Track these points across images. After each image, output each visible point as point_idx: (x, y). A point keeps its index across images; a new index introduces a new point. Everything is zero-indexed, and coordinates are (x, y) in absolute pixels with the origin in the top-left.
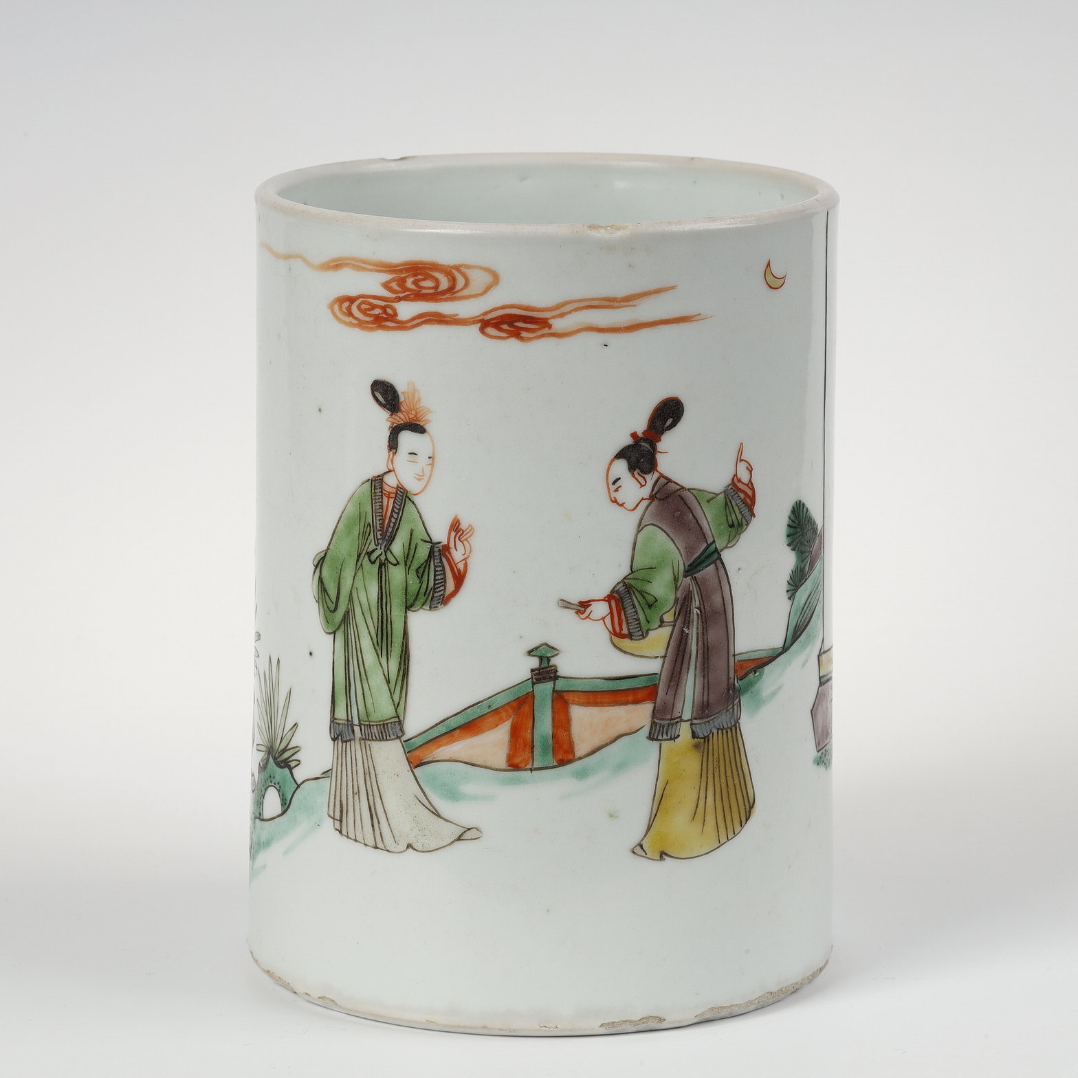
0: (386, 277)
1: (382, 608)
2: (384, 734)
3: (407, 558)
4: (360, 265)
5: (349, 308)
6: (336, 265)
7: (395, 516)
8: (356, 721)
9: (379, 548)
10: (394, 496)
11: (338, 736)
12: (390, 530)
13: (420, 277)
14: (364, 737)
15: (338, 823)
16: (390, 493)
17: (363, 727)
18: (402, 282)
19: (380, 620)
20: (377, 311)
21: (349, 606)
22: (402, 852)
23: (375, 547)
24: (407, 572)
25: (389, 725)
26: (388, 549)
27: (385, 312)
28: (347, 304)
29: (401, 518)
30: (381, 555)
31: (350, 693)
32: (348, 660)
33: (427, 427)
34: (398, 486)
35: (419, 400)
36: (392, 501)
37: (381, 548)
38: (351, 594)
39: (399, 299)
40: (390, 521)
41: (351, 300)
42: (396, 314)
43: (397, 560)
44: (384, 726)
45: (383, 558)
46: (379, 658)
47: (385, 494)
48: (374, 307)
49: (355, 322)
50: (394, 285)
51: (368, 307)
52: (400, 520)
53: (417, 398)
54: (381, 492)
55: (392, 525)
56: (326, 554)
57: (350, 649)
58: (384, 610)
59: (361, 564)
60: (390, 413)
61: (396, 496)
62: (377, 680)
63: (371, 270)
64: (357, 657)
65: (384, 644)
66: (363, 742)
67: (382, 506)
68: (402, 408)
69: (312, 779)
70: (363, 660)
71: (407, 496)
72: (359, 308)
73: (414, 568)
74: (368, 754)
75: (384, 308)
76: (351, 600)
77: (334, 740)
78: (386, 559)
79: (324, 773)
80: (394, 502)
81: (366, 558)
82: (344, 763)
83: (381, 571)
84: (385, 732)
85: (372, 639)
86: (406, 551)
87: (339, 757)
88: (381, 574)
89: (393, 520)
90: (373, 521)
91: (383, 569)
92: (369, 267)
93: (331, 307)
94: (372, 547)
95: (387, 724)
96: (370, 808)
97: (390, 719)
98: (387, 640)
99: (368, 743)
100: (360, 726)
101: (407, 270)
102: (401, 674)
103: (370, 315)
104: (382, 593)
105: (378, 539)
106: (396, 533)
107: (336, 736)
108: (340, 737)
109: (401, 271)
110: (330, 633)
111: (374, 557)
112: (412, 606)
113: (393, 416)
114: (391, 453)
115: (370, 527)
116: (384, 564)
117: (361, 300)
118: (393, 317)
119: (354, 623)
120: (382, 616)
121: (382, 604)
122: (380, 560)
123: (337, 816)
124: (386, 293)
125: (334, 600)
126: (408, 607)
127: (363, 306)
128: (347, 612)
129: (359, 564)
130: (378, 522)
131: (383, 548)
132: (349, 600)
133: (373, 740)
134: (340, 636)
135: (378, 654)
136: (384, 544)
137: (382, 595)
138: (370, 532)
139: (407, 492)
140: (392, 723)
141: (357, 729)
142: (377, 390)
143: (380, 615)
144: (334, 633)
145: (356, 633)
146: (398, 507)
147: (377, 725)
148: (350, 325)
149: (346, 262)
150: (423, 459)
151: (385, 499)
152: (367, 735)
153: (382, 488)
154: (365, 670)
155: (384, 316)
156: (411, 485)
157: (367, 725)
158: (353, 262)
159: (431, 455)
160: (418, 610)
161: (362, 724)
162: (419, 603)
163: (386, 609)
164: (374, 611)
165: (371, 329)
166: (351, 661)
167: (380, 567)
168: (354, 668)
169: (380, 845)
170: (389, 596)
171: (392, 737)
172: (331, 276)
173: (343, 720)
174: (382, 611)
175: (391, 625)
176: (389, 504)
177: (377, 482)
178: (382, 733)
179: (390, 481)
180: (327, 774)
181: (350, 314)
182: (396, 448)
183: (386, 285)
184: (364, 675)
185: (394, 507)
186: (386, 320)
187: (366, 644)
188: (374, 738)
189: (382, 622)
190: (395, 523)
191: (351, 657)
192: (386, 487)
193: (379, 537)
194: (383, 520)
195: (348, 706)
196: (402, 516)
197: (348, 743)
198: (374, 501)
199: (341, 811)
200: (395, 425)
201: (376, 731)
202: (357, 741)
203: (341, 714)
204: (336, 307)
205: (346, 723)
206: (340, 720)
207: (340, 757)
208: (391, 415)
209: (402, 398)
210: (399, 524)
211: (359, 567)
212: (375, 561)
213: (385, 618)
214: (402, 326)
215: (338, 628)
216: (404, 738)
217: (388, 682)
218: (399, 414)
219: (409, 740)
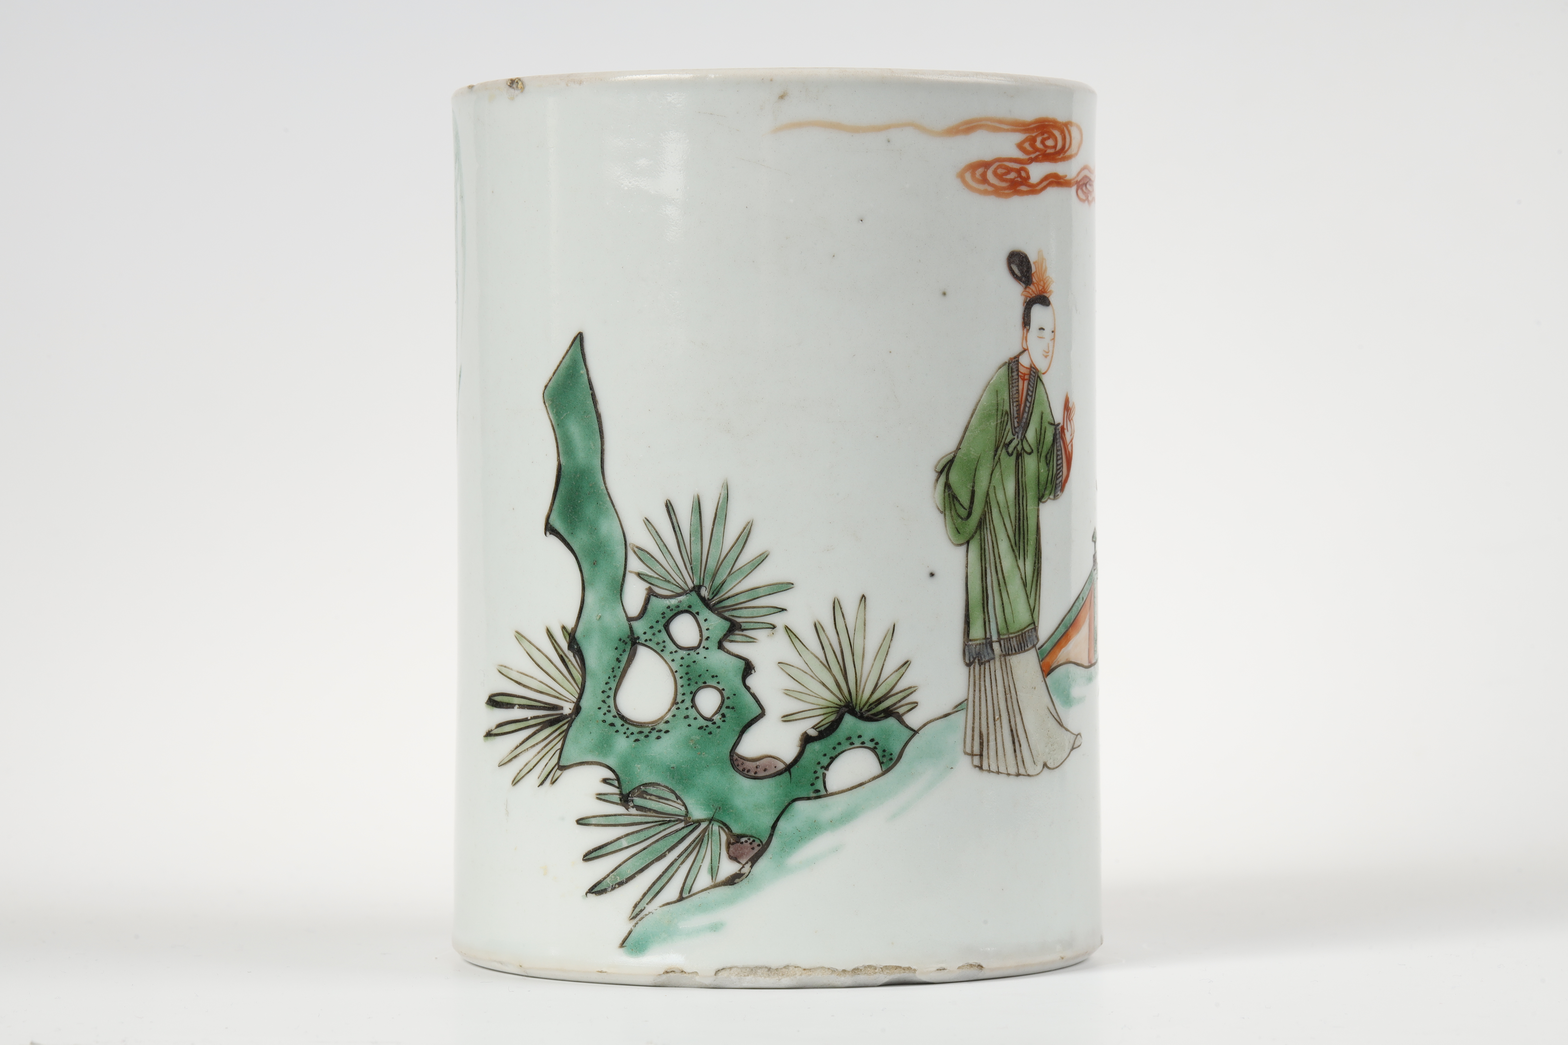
0: (1019, 137)
1: (1019, 504)
2: (1023, 645)
3: (1039, 445)
4: (996, 125)
5: (984, 175)
6: (968, 127)
7: (1029, 399)
8: (995, 638)
9: (1016, 437)
10: (1027, 377)
11: (974, 659)
12: (1025, 415)
13: (1046, 136)
14: (1004, 653)
15: (976, 760)
16: (1025, 374)
17: (1002, 642)
18: (1033, 141)
19: (1017, 518)
20: (1012, 175)
21: (986, 509)
22: (1039, 773)
23: (1012, 437)
24: (1039, 461)
25: (1027, 633)
26: (1024, 436)
27: (1020, 176)
28: (980, 171)
29: (1034, 400)
30: (1018, 444)
31: (987, 605)
32: (986, 570)
33: (1052, 299)
34: (1031, 366)
35: (1046, 270)
36: (1026, 383)
37: (1018, 437)
38: (988, 494)
39: (1031, 161)
40: (1025, 405)
41: (986, 165)
42: (1028, 177)
43: (1031, 448)
44: (1022, 636)
45: (1019, 448)
46: (1017, 560)
47: (1021, 376)
48: (1009, 170)
49: (990, 189)
50: (1027, 145)
51: (1004, 171)
52: (1033, 404)
53: (1044, 268)
54: (1018, 374)
55: (1027, 409)
56: (954, 457)
57: (987, 556)
58: (1021, 506)
59: (999, 459)
60: (1024, 285)
61: (1030, 377)
62: (1015, 587)
63: (1007, 130)
64: (996, 564)
65: (1021, 544)
66: (1003, 659)
67: (1018, 390)
68: (1034, 280)
69: (941, 718)
70: (1001, 567)
71: (1038, 377)
72: (995, 173)
73: (1043, 454)
74: (1008, 671)
75: (1018, 171)
76: (987, 503)
77: (968, 665)
78: (1023, 448)
79: (957, 706)
80: (1029, 384)
81: (1004, 451)
82: (983, 689)
83: (1018, 463)
84: (1024, 642)
85: (1010, 541)
86: (1038, 437)
87: (975, 684)
88: (1018, 466)
89: (1028, 404)
90: (1010, 408)
91: (1020, 460)
92: (1006, 127)
93: (961, 176)
94: (1010, 437)
95: (1025, 633)
96: (1012, 731)
97: (1027, 627)
98: (1024, 539)
99: (1008, 658)
100: (999, 641)
101: (1037, 128)
102: (1036, 574)
103: (1006, 180)
104: (1019, 487)
105: (1015, 428)
106: (1030, 419)
107: (972, 660)
108: (976, 661)
109: (1032, 130)
110: (961, 545)
111: (1010, 449)
112: (1043, 496)
113: (1027, 290)
114: (1025, 330)
115: (1008, 415)
116: (1021, 454)
117: (997, 164)
118: (1025, 180)
119: (992, 525)
120: (1019, 513)
121: (1019, 500)
122: (1017, 451)
123: (977, 750)
124: (1018, 154)
125: (966, 504)
126: (1040, 499)
127: (1000, 171)
128: (984, 515)
129: (997, 458)
130: (1015, 409)
131: (1020, 436)
132: (986, 502)
133: (1012, 654)
134: (974, 547)
135: (1016, 556)
136: (1021, 432)
137: (1019, 489)
138: (1008, 421)
139: (1038, 371)
140: (1028, 630)
141: (996, 646)
142: (1013, 262)
143: (1017, 512)
144: (968, 543)
145: (994, 537)
146: (1031, 389)
147: (1016, 637)
148: (985, 193)
149: (980, 123)
150: (1047, 333)
151: (1021, 382)
152: (1007, 650)
153: (1018, 370)
154: (1004, 577)
155: (1019, 179)
156: (1041, 365)
157: (1007, 638)
158: (989, 123)
159: (1053, 330)
160: (1047, 501)
161: (1002, 639)
162: (1047, 492)
163: (1023, 503)
164: (1012, 510)
165: (1007, 196)
166: (988, 571)
167: (1017, 459)
168: (991, 578)
169: (1022, 771)
170: (1025, 489)
171: (1030, 646)
172: (961, 141)
173: (979, 639)
174: (1019, 507)
175: (1027, 521)
176: (1023, 386)
177: (1013, 365)
178: (1021, 644)
179: (1024, 361)
180: (959, 707)
181: (984, 180)
182: (1029, 324)
183: (1020, 146)
184: (1002, 583)
185: (1028, 389)
186: (1021, 184)
187: (1004, 546)
188: (1014, 652)
189: (1019, 519)
190: (1029, 408)
191: (988, 566)
192: (1022, 369)
193: (1016, 425)
194: (1019, 406)
195: (986, 623)
196: (1035, 398)
197: (987, 665)
198: (1011, 386)
199: (981, 744)
200: (1028, 299)
201: (1015, 643)
202: (997, 659)
203: (977, 632)
204: (968, 176)
205: (984, 641)
206: (977, 640)
207: (977, 682)
208: (1026, 288)
209: (1033, 269)
210: (1033, 407)
211: (997, 462)
212: (1013, 452)
213: (1021, 515)
214: (1034, 190)
215: (972, 537)
216: (1038, 646)
217: (1025, 585)
218: (1032, 287)
219: (1042, 646)
